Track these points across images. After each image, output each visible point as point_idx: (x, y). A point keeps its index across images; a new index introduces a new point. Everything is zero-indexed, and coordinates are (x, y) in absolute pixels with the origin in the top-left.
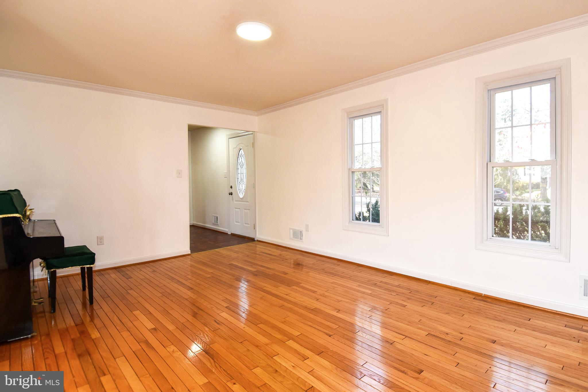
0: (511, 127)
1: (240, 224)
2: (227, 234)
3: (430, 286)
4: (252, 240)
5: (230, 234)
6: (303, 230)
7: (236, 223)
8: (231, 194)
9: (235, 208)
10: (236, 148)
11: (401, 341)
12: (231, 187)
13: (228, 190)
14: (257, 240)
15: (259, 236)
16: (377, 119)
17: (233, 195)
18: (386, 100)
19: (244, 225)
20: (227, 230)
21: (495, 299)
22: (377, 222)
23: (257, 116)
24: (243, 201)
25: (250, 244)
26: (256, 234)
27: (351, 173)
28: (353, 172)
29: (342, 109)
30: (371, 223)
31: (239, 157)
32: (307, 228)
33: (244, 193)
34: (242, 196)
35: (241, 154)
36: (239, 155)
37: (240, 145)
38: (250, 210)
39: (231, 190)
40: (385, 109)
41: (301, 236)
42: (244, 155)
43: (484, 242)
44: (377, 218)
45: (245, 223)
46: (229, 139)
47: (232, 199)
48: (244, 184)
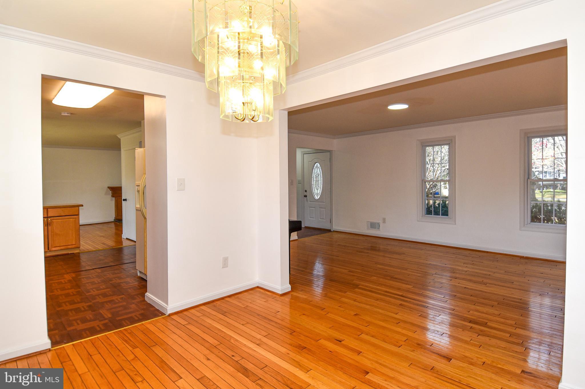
0: (542, 159)
1: (315, 219)
4: (329, 231)
6: (380, 222)
7: (310, 219)
8: (306, 196)
9: (310, 207)
10: (311, 161)
12: (306, 191)
13: (302, 193)
14: (334, 231)
15: (335, 228)
16: (445, 149)
18: (454, 137)
19: (319, 219)
21: (533, 259)
22: (447, 216)
23: (334, 139)
24: (319, 202)
25: (330, 233)
26: (332, 227)
27: (424, 183)
28: (425, 182)
29: (417, 140)
30: (440, 216)
31: (314, 168)
32: (384, 220)
33: (319, 196)
34: (317, 198)
35: (317, 166)
36: (314, 167)
37: (315, 160)
38: (325, 208)
39: (305, 194)
40: (453, 142)
41: (378, 226)
42: (320, 167)
43: (525, 226)
44: (445, 213)
45: (320, 219)
46: (304, 154)
47: (307, 200)
48: (320, 189)
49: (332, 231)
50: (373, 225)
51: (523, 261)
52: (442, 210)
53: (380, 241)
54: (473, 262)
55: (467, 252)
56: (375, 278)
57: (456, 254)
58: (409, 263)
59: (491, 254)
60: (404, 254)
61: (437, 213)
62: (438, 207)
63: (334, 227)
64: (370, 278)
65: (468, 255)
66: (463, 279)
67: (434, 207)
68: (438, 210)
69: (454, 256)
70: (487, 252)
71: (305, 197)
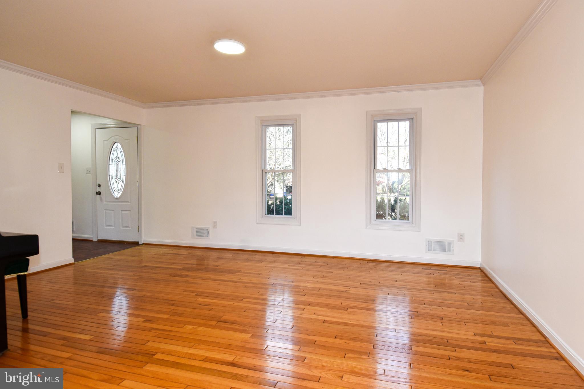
0: (387, 146)
1: (114, 228)
2: (91, 241)
3: (335, 259)
4: (137, 244)
5: (97, 240)
6: (209, 228)
7: (106, 227)
8: (99, 193)
9: (105, 210)
10: (108, 140)
11: (349, 290)
12: (99, 186)
13: (93, 189)
14: (143, 244)
15: (145, 239)
17: (101, 195)
18: (299, 116)
19: (121, 228)
20: (91, 236)
21: (379, 261)
22: (290, 215)
23: (144, 108)
24: (120, 202)
25: (137, 248)
26: (141, 237)
27: (264, 173)
28: (266, 173)
29: (256, 117)
30: (283, 216)
31: (112, 151)
32: (215, 225)
33: (121, 193)
34: (117, 196)
35: (117, 148)
36: (113, 149)
37: (115, 137)
38: (130, 211)
39: (98, 189)
40: (298, 122)
41: (207, 233)
42: (122, 149)
43: (371, 224)
44: (289, 212)
45: (123, 227)
46: (95, 129)
47: (101, 200)
48: (121, 182)
49: (141, 245)
50: (200, 232)
51: (372, 265)
52: (285, 208)
53: (209, 254)
54: (323, 274)
55: (313, 260)
56: (191, 327)
57: (302, 264)
58: (245, 287)
59: (338, 259)
60: (239, 271)
61: (279, 213)
62: (280, 205)
63: (143, 238)
64: (181, 330)
65: (315, 264)
66: (318, 305)
67: (276, 206)
68: (280, 208)
69: (301, 267)
70: (334, 257)
71: (97, 194)
